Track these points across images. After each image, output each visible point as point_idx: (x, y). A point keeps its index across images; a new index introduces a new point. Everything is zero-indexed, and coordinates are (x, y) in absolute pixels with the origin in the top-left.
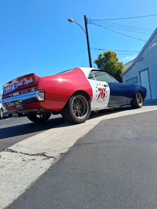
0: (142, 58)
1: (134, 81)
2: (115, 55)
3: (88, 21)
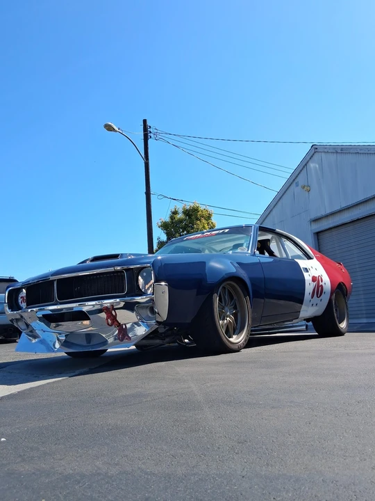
2: (209, 217)
3: (150, 132)
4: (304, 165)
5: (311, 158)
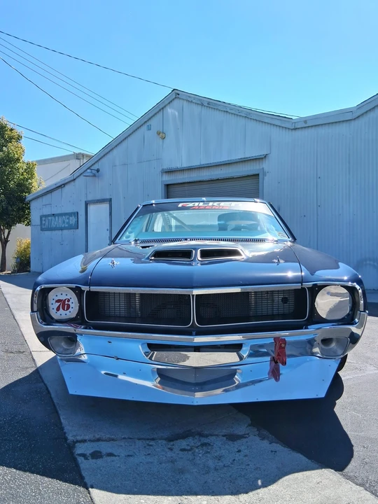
0: (98, 171)
1: (68, 223)
2: (19, 138)
4: (160, 109)
5: (169, 103)
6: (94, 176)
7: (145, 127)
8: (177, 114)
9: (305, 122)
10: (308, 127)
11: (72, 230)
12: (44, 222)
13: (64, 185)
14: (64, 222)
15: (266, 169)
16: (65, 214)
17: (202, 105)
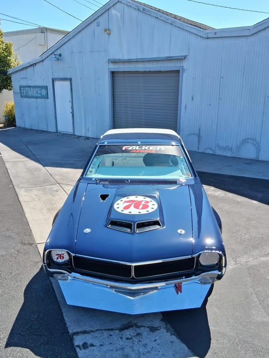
0: (60, 55)
1: (41, 94)
4: (107, 9)
5: (113, 6)
6: (58, 60)
7: (94, 24)
8: (119, 15)
9: (215, 33)
10: (217, 37)
11: (44, 99)
12: (22, 91)
13: (35, 64)
14: (37, 93)
15: (185, 67)
16: (38, 87)
17: (139, 10)
